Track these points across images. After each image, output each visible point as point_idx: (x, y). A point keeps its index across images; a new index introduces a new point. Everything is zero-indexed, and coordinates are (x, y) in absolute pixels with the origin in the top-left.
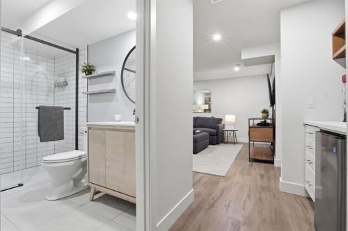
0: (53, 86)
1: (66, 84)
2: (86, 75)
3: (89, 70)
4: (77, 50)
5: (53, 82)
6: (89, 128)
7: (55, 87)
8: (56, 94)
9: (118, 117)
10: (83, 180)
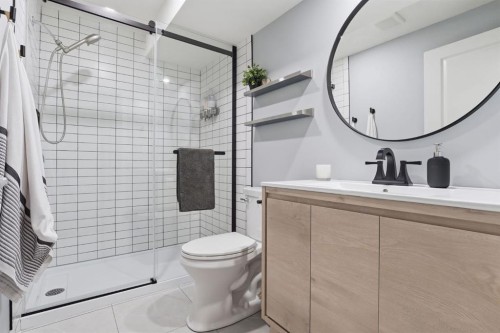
0: (198, 118)
1: (216, 112)
2: (252, 87)
3: (256, 79)
4: (235, 48)
5: (198, 111)
6: (267, 195)
7: (201, 117)
8: (203, 130)
9: (323, 170)
10: (248, 294)
